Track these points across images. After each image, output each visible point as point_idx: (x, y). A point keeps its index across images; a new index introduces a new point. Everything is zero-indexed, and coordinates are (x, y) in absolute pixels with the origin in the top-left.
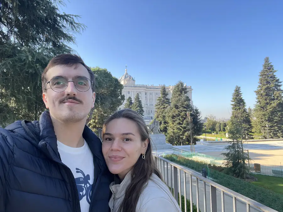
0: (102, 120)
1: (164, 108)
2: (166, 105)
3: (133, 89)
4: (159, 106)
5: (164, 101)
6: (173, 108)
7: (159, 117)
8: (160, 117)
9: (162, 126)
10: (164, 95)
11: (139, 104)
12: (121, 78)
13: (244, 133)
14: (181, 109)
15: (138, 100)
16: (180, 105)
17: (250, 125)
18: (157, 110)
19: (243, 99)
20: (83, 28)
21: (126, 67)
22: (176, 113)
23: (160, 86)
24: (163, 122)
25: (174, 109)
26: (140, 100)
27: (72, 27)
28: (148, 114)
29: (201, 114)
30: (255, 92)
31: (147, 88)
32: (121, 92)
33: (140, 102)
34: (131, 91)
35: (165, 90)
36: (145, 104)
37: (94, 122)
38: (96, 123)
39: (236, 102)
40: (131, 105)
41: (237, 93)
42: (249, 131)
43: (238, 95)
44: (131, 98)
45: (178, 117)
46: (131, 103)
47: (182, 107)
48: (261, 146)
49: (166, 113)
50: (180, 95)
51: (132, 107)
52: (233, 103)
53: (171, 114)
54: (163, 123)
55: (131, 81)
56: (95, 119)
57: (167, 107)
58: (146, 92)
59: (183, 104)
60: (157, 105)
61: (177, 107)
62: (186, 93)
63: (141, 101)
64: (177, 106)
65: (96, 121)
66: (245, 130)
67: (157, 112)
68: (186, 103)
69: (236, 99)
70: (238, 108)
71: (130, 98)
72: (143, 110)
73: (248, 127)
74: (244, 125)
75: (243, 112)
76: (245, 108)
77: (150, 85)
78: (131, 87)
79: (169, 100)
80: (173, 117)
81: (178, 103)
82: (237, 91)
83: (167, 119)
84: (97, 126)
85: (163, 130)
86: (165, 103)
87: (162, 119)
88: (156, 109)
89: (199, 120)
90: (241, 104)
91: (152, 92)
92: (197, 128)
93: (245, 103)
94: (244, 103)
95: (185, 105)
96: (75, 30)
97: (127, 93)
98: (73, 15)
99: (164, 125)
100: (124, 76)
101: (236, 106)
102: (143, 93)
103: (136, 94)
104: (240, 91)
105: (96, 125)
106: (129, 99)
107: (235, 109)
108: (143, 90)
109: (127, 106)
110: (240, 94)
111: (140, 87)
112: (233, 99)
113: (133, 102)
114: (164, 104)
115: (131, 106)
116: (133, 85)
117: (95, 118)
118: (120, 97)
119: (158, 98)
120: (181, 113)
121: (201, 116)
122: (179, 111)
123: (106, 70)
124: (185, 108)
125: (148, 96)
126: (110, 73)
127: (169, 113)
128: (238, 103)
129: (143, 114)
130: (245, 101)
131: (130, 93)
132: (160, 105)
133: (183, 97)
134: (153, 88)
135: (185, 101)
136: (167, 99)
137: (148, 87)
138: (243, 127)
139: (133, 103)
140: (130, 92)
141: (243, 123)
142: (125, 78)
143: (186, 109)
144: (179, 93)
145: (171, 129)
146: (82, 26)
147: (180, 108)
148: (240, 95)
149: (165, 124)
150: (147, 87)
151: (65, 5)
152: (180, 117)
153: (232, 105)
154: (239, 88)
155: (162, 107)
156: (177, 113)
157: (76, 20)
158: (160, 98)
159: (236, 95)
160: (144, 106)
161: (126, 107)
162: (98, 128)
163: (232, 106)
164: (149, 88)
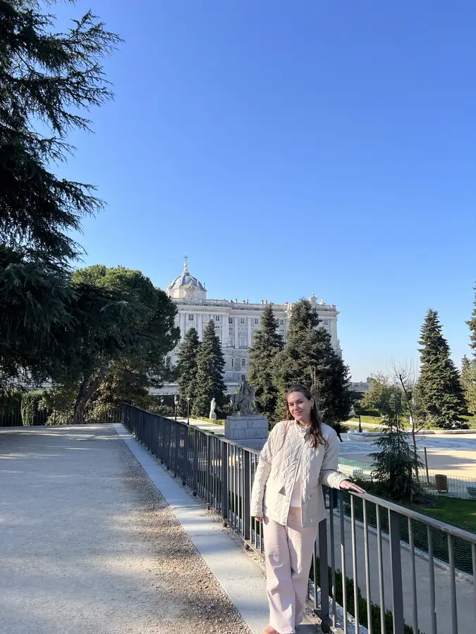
0: (128, 384)
1: (269, 356)
2: (274, 350)
3: (201, 310)
4: (257, 352)
5: (268, 340)
6: (287, 358)
7: (258, 376)
8: (261, 377)
9: (264, 398)
10: (269, 326)
11: (214, 346)
12: (174, 284)
13: (447, 416)
14: (305, 359)
15: (211, 336)
16: (303, 351)
17: (461, 397)
18: (253, 360)
19: (443, 337)
20: (100, 205)
21: (186, 257)
22: (293, 369)
23: (265, 303)
24: (265, 388)
25: (290, 358)
26: (216, 335)
27: (77, 203)
28: (236, 370)
29: (349, 372)
30: (468, 323)
31: (234, 308)
32: (171, 320)
33: (216, 340)
34: (197, 314)
35: (272, 317)
36: (229, 345)
37: (109, 388)
38: (114, 391)
39: (429, 345)
40: (196, 348)
41: (432, 324)
42: (457, 410)
43: (432, 330)
44: (195, 332)
45: (299, 378)
46: (195, 342)
47: (308, 354)
48: (471, 443)
49: (271, 368)
50: (302, 328)
51: (197, 352)
52: (423, 347)
53: (282, 370)
54: (266, 391)
55: (198, 292)
56: (111, 382)
57: (275, 353)
58: (231, 316)
59: (308, 349)
60: (253, 350)
61: (295, 355)
62: (315, 323)
63: (218, 338)
64: (297, 352)
65: (114, 385)
66: (449, 408)
67: (254, 366)
68: (314, 347)
69: (430, 338)
70: (433, 358)
71: (193, 331)
72: (222, 360)
73: (455, 401)
74: (447, 397)
75: (444, 368)
76: (449, 358)
77: (240, 301)
78: (196, 305)
79: (281, 339)
80: (288, 377)
81: (298, 347)
82: (430, 319)
83: (274, 382)
84: (115, 398)
85: (267, 407)
86: (271, 345)
87: (264, 380)
88: (252, 358)
89: (345, 385)
90: (441, 348)
91: (246, 316)
92: (340, 402)
93: (448, 349)
94: (446, 348)
95: (314, 351)
96: (82, 208)
97: (187, 319)
98: (81, 184)
99: (269, 395)
100: (181, 278)
101: (428, 353)
102: (224, 318)
103: (208, 321)
104: (438, 322)
105: (111, 396)
106: (191, 333)
107: (428, 361)
108: (224, 314)
109: (186, 351)
110: (438, 327)
111: (218, 306)
112: (422, 338)
113: (200, 340)
114: (270, 347)
115: (195, 351)
116: (201, 301)
117: (110, 380)
118: (169, 333)
119: (255, 334)
120: (305, 367)
121: (348, 376)
122: (300, 365)
123: (140, 273)
124: (313, 357)
125: (236, 327)
126: (148, 279)
127: (279, 367)
128: (433, 348)
129: (223, 370)
130: (448, 343)
131: (195, 319)
132: (259, 348)
133: (309, 334)
134: (247, 309)
135: (314, 343)
136: (276, 336)
137: (235, 305)
138: (446, 402)
139: (201, 343)
140: (195, 316)
141: (446, 392)
142: (184, 283)
143: (316, 359)
144: (300, 324)
145: (282, 404)
146: (97, 202)
147: (303, 357)
148: (436, 329)
149: (271, 394)
150: (233, 306)
151: (64, 160)
152: (302, 377)
153: (420, 350)
154: (436, 314)
155: (265, 353)
156: (296, 367)
157: (85, 192)
158: (260, 333)
159: (430, 330)
160: (227, 351)
161: (184, 352)
162: (116, 402)
163: (421, 354)
164: (237, 309)
